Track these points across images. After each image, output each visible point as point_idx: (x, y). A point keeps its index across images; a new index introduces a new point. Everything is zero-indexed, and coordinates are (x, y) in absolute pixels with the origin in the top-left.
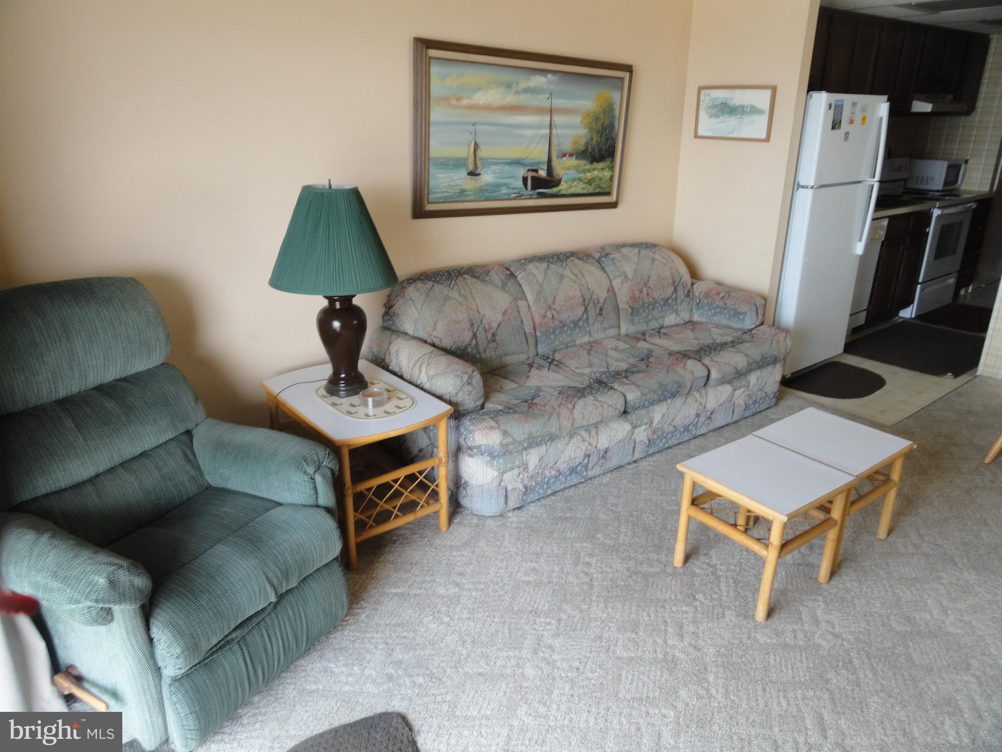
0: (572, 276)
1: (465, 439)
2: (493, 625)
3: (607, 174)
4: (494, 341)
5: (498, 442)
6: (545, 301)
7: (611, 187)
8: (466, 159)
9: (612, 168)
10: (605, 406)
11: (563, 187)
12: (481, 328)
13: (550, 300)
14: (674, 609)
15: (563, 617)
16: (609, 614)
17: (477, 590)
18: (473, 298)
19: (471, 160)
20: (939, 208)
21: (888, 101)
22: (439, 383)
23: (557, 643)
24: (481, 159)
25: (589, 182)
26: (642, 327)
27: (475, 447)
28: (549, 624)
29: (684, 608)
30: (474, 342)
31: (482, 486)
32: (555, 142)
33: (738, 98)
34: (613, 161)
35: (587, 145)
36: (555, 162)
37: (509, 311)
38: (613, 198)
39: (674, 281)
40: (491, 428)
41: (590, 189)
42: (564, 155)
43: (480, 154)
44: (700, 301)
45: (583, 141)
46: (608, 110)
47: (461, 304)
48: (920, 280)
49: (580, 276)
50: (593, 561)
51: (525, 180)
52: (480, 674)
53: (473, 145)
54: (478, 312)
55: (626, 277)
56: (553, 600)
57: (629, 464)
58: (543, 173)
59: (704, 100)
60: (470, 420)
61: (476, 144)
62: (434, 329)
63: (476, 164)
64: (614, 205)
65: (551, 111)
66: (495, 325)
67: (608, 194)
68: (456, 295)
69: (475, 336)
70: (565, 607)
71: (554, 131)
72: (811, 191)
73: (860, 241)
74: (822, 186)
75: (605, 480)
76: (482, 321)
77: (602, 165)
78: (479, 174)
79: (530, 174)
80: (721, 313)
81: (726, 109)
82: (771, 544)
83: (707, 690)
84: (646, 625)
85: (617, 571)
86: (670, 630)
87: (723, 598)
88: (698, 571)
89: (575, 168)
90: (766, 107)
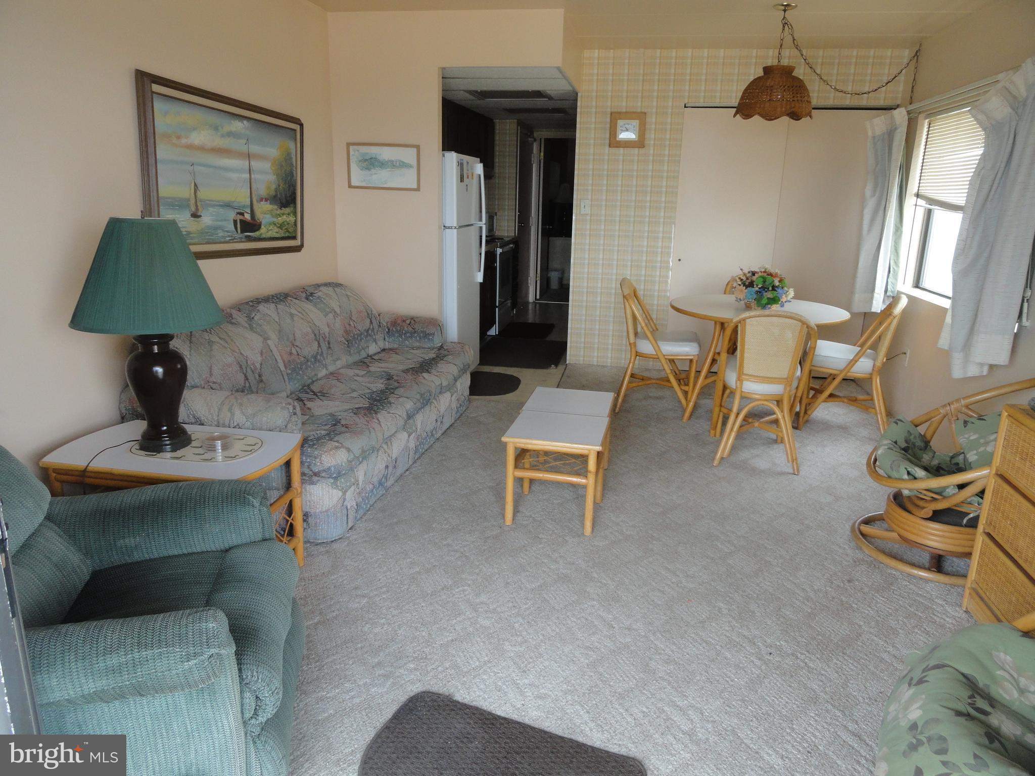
0: (299, 315)
1: (309, 467)
2: (425, 608)
3: (291, 219)
4: (262, 381)
5: (345, 460)
6: (288, 340)
7: (295, 231)
8: (189, 200)
9: (295, 213)
10: (397, 416)
11: (263, 231)
12: (249, 370)
13: (291, 337)
14: (534, 549)
15: (469, 582)
16: (497, 568)
17: (384, 593)
18: (232, 340)
19: (192, 202)
20: (500, 247)
21: (481, 162)
22: (265, 419)
23: (483, 598)
24: (201, 201)
25: (281, 227)
27: (324, 471)
28: (464, 591)
29: (540, 546)
30: (247, 385)
31: (327, 511)
32: (254, 186)
33: (386, 154)
34: (295, 207)
35: (276, 190)
36: (256, 206)
37: (264, 351)
38: (297, 243)
39: (368, 314)
40: (337, 448)
41: (282, 234)
42: (261, 200)
43: (201, 195)
44: (389, 329)
45: (274, 187)
46: (288, 158)
47: (225, 347)
48: (497, 305)
49: (305, 314)
50: (449, 541)
51: (235, 222)
52: (452, 641)
53: (193, 184)
54: (241, 353)
55: (335, 312)
56: (450, 576)
57: (405, 473)
58: (248, 217)
59: (353, 155)
60: (311, 446)
61: (195, 185)
62: (211, 374)
63: (197, 206)
64: (298, 249)
65: (249, 156)
66: (258, 366)
67: (294, 238)
68: (218, 339)
69: (246, 378)
70: (463, 576)
71: (253, 176)
72: (456, 230)
73: (480, 271)
74: (460, 227)
75: (397, 488)
76: (247, 363)
77: (287, 210)
78: (201, 216)
79: (239, 217)
80: (411, 337)
81: (371, 163)
82: (590, 472)
83: (601, 582)
84: (528, 564)
85: (473, 542)
86: (546, 561)
87: (556, 531)
88: (525, 523)
89: (271, 211)
90: (414, 162)
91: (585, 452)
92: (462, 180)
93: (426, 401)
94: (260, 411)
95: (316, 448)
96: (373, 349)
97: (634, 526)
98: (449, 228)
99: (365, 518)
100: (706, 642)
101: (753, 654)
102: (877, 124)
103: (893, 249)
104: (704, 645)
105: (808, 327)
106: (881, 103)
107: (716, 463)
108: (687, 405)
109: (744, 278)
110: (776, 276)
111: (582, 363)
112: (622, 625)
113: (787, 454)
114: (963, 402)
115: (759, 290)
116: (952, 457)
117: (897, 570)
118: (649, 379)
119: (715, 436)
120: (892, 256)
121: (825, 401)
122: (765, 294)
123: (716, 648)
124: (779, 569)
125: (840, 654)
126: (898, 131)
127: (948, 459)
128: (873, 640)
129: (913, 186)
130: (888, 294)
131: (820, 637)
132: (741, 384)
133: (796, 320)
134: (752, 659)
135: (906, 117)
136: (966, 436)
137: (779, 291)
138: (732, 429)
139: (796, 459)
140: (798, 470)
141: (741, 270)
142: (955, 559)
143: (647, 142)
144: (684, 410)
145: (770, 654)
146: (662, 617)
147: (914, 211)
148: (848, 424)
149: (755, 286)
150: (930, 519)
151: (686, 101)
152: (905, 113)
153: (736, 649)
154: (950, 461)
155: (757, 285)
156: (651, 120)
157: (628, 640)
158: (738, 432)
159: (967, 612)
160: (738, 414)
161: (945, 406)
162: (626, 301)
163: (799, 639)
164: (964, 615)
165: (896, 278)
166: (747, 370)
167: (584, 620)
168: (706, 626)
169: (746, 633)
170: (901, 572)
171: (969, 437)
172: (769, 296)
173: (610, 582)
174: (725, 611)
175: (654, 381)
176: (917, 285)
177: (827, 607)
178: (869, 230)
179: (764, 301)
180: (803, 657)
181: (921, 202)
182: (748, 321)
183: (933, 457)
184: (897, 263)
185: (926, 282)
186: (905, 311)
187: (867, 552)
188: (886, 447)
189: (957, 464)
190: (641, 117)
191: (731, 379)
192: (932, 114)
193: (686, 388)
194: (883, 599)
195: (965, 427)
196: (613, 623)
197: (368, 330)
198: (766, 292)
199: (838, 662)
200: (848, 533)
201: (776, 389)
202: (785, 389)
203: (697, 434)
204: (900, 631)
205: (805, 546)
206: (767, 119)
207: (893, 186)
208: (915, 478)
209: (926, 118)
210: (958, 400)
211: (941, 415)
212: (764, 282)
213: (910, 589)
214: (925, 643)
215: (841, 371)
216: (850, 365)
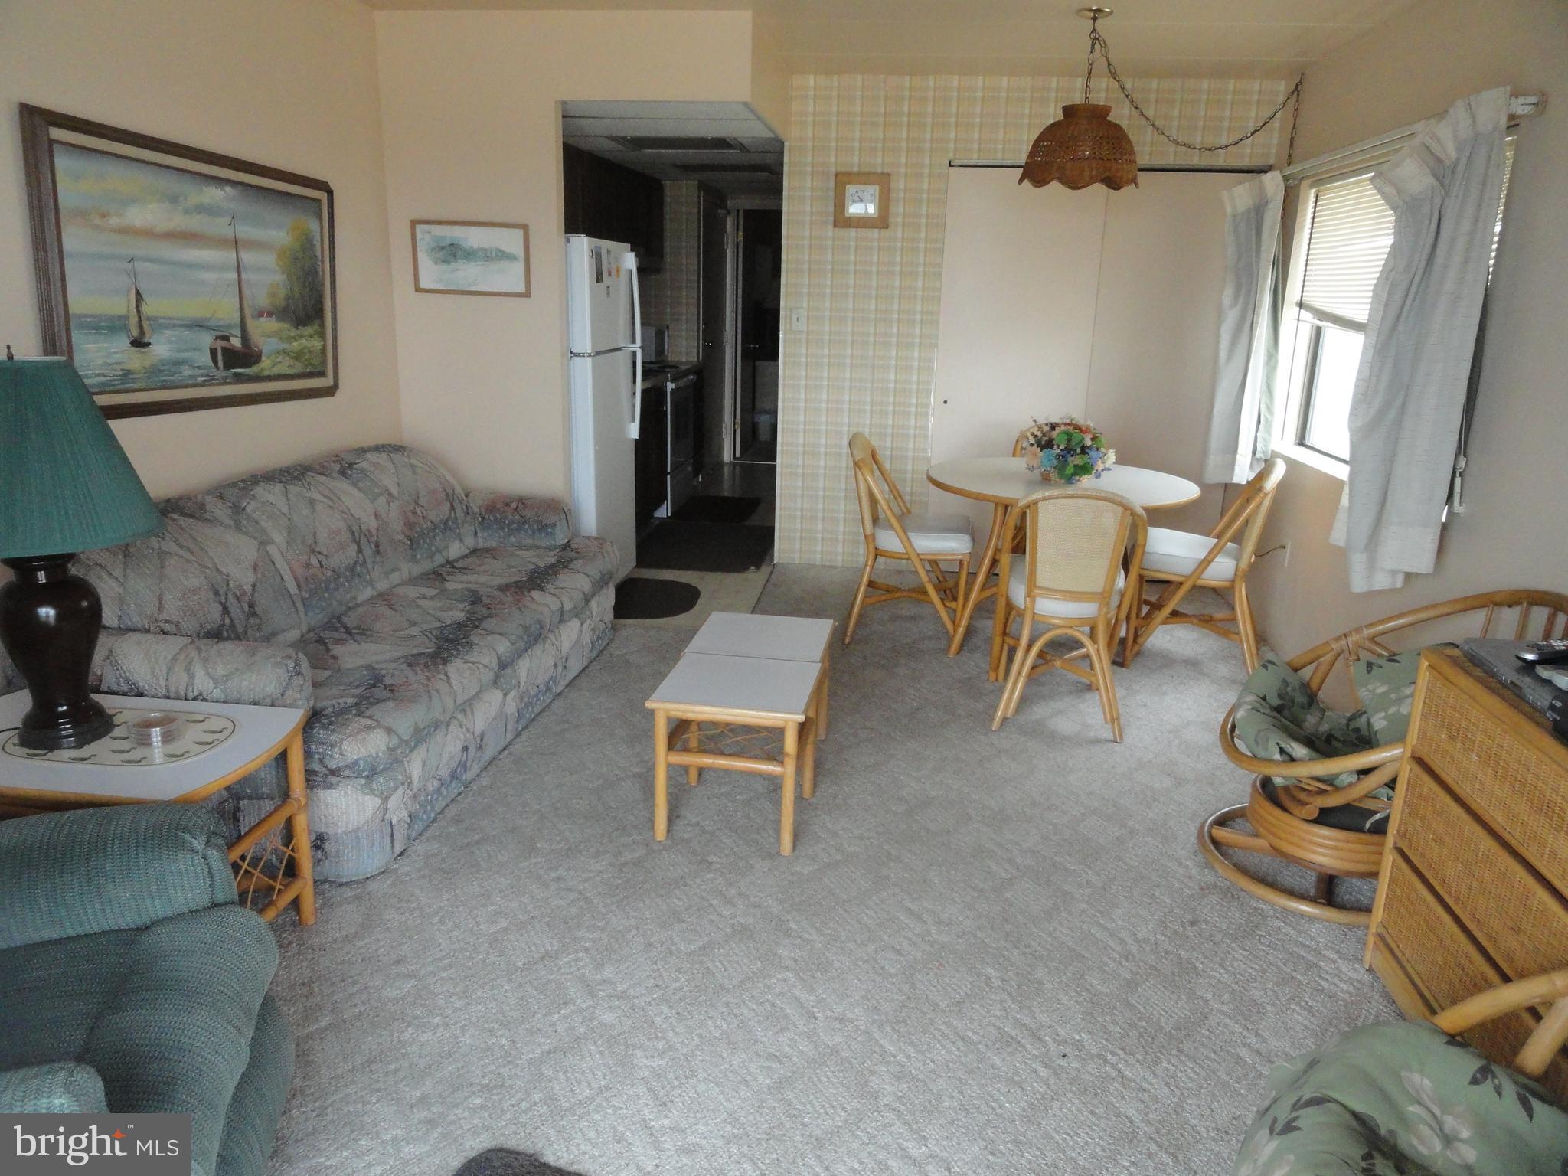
0: (325, 500)
1: (321, 761)
2: (509, 994)
3: (317, 344)
4: (254, 614)
5: (383, 748)
6: (303, 542)
7: (324, 362)
8: (126, 317)
9: (322, 335)
10: (481, 666)
11: (265, 365)
12: (230, 596)
13: (310, 541)
14: (698, 881)
15: (587, 944)
16: (636, 918)
17: (444, 969)
18: (202, 549)
19: (133, 321)
20: (672, 381)
21: (632, 250)
22: (245, 683)
23: (608, 972)
24: (148, 319)
25: (298, 356)
26: (427, 566)
27: (347, 767)
28: (577, 960)
29: (708, 877)
30: (227, 621)
31: (355, 831)
32: (246, 292)
33: (474, 238)
34: (322, 325)
35: (287, 298)
36: (250, 324)
37: (260, 564)
38: (326, 382)
39: (447, 495)
40: (368, 728)
41: (298, 368)
42: (261, 314)
43: (147, 309)
44: (483, 518)
45: (282, 293)
46: (307, 245)
47: (189, 562)
48: (669, 470)
49: (335, 498)
50: (561, 872)
51: (213, 352)
52: (549, 1052)
53: (134, 291)
54: (218, 570)
55: (390, 494)
56: (556, 935)
57: (500, 753)
58: (236, 342)
59: (421, 239)
60: (325, 727)
61: (138, 293)
62: (161, 607)
63: (141, 327)
64: (330, 391)
65: (236, 244)
66: (248, 588)
67: (322, 374)
68: (173, 547)
69: (226, 610)
70: (579, 934)
71: (243, 276)
72: (590, 359)
73: (633, 421)
74: (598, 353)
75: (485, 781)
76: (228, 585)
77: (308, 330)
78: (150, 344)
79: (220, 344)
80: (518, 530)
81: (451, 252)
82: (788, 755)
83: (800, 937)
84: (687, 910)
85: (601, 872)
86: (715, 902)
87: (735, 850)
88: (686, 836)
89: (277, 334)
90: (517, 249)
91: (780, 724)
92: (599, 278)
93: (534, 637)
94: (237, 670)
95: (334, 730)
96: (455, 550)
97: (861, 838)
98: (579, 355)
99: (428, 834)
100: (963, 1039)
101: (1037, 1057)
102: (1239, 195)
103: (1265, 388)
104: (960, 1044)
105: (1133, 514)
106: (1245, 163)
107: (995, 725)
108: (955, 630)
109: (1038, 433)
110: (1086, 431)
111: (797, 562)
112: (829, 1013)
113: (1104, 709)
114: (1366, 632)
115: (1062, 453)
116: (1350, 719)
117: (1264, 901)
118: (898, 590)
119: (997, 680)
120: (1264, 397)
121: (1165, 622)
122: (1070, 459)
123: (978, 1050)
124: (1084, 906)
125: (1174, 1052)
126: (1271, 206)
127: (1344, 722)
128: (1226, 1025)
129: (1293, 293)
130: (1258, 455)
131: (1144, 1024)
132: (1033, 602)
133: (1114, 503)
134: (1034, 1065)
135: (1282, 185)
136: (1370, 687)
137: (1093, 453)
138: (1019, 673)
139: (1118, 719)
140: (1121, 736)
141: (1035, 421)
142: (1354, 881)
143: (892, 220)
144: (950, 639)
145: (1064, 1056)
146: (895, 997)
147: (1295, 328)
148: (1199, 657)
149: (1055, 447)
150: (1317, 821)
151: (951, 156)
152: (1280, 179)
153: (1010, 1049)
154: (1348, 725)
155: (1059, 446)
156: (899, 185)
157: (837, 1040)
158: (1029, 677)
159: (1370, 970)
160: (1030, 646)
161: (1337, 639)
162: (857, 469)
163: (1111, 1028)
164: (1367, 978)
165: (1268, 431)
166: (1041, 581)
167: (768, 1007)
168: (964, 1010)
169: (1027, 1020)
170: (1272, 904)
171: (1374, 689)
172: (1076, 463)
173: (815, 937)
174: (996, 983)
175: (905, 594)
176: (1301, 442)
177: (1156, 969)
178: (1229, 358)
179: (1070, 470)
180: (1115, 1060)
181: (1306, 315)
182: (1040, 505)
183: (1322, 718)
184: (1269, 409)
185: (1314, 438)
186: (1282, 485)
187: (1220, 871)
188: (1250, 707)
189: (1357, 730)
190: (882, 180)
191: (1018, 594)
192: (1320, 181)
193: (953, 605)
194: (1244, 953)
195: (1369, 672)
196: (815, 1009)
197: (447, 520)
198: (1072, 456)
199: (1170, 1067)
200: (1194, 839)
201: (1087, 609)
202: (1100, 609)
203: (969, 678)
204: (1269, 1008)
205: (1126, 864)
206: (1070, 187)
207: (1263, 291)
208: (1292, 760)
209: (1312, 186)
210: (1358, 630)
211: (1335, 652)
212: (1069, 440)
213: (1286, 934)
214: (1306, 1027)
215: (1188, 577)
216: (1201, 568)
